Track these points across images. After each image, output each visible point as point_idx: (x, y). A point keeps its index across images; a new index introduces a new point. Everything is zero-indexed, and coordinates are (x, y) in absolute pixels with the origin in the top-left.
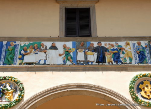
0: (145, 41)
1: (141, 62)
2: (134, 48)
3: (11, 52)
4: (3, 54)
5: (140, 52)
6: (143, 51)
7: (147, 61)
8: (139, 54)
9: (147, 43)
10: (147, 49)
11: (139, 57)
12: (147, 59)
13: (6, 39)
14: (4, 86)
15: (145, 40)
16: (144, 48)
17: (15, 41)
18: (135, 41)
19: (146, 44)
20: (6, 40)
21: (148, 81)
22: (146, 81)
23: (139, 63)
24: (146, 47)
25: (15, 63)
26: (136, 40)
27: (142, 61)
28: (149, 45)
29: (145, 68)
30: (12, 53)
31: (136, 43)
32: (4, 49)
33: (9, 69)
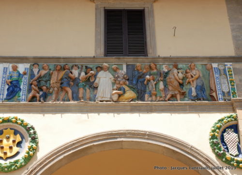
0: (25, 64)
1: (9, 98)
2: (4, 76)
5: (11, 82)
6: (17, 80)
7: (20, 97)
8: (10, 84)
9: (29, 67)
10: (26, 76)
11: (8, 89)
12: (21, 93)
15: (26, 62)
16: (21, 76)
18: (8, 64)
19: (25, 69)
21: (11, 129)
22: (9, 129)
23: (5, 99)
24: (25, 74)
26: (10, 62)
27: (11, 96)
28: (32, 70)
29: (13, 109)
31: (10, 66)
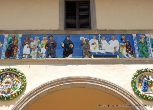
3: (144, 44)
4: (136, 46)
13: (135, 31)
14: (147, 78)
17: (144, 34)
20: (135, 33)
25: (150, 55)
30: (146, 46)
32: (135, 42)
33: (146, 62)
